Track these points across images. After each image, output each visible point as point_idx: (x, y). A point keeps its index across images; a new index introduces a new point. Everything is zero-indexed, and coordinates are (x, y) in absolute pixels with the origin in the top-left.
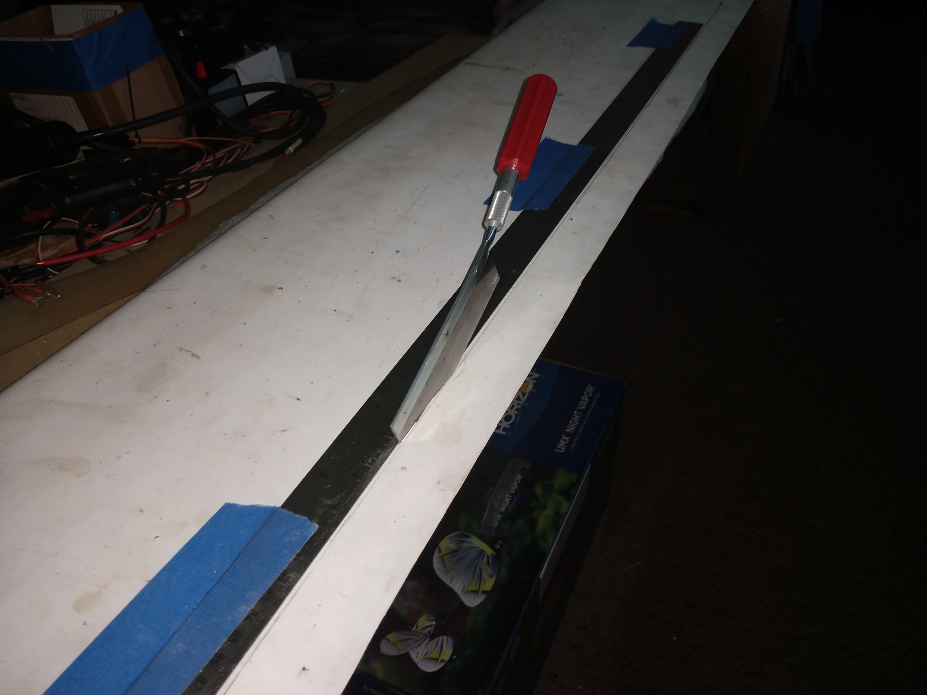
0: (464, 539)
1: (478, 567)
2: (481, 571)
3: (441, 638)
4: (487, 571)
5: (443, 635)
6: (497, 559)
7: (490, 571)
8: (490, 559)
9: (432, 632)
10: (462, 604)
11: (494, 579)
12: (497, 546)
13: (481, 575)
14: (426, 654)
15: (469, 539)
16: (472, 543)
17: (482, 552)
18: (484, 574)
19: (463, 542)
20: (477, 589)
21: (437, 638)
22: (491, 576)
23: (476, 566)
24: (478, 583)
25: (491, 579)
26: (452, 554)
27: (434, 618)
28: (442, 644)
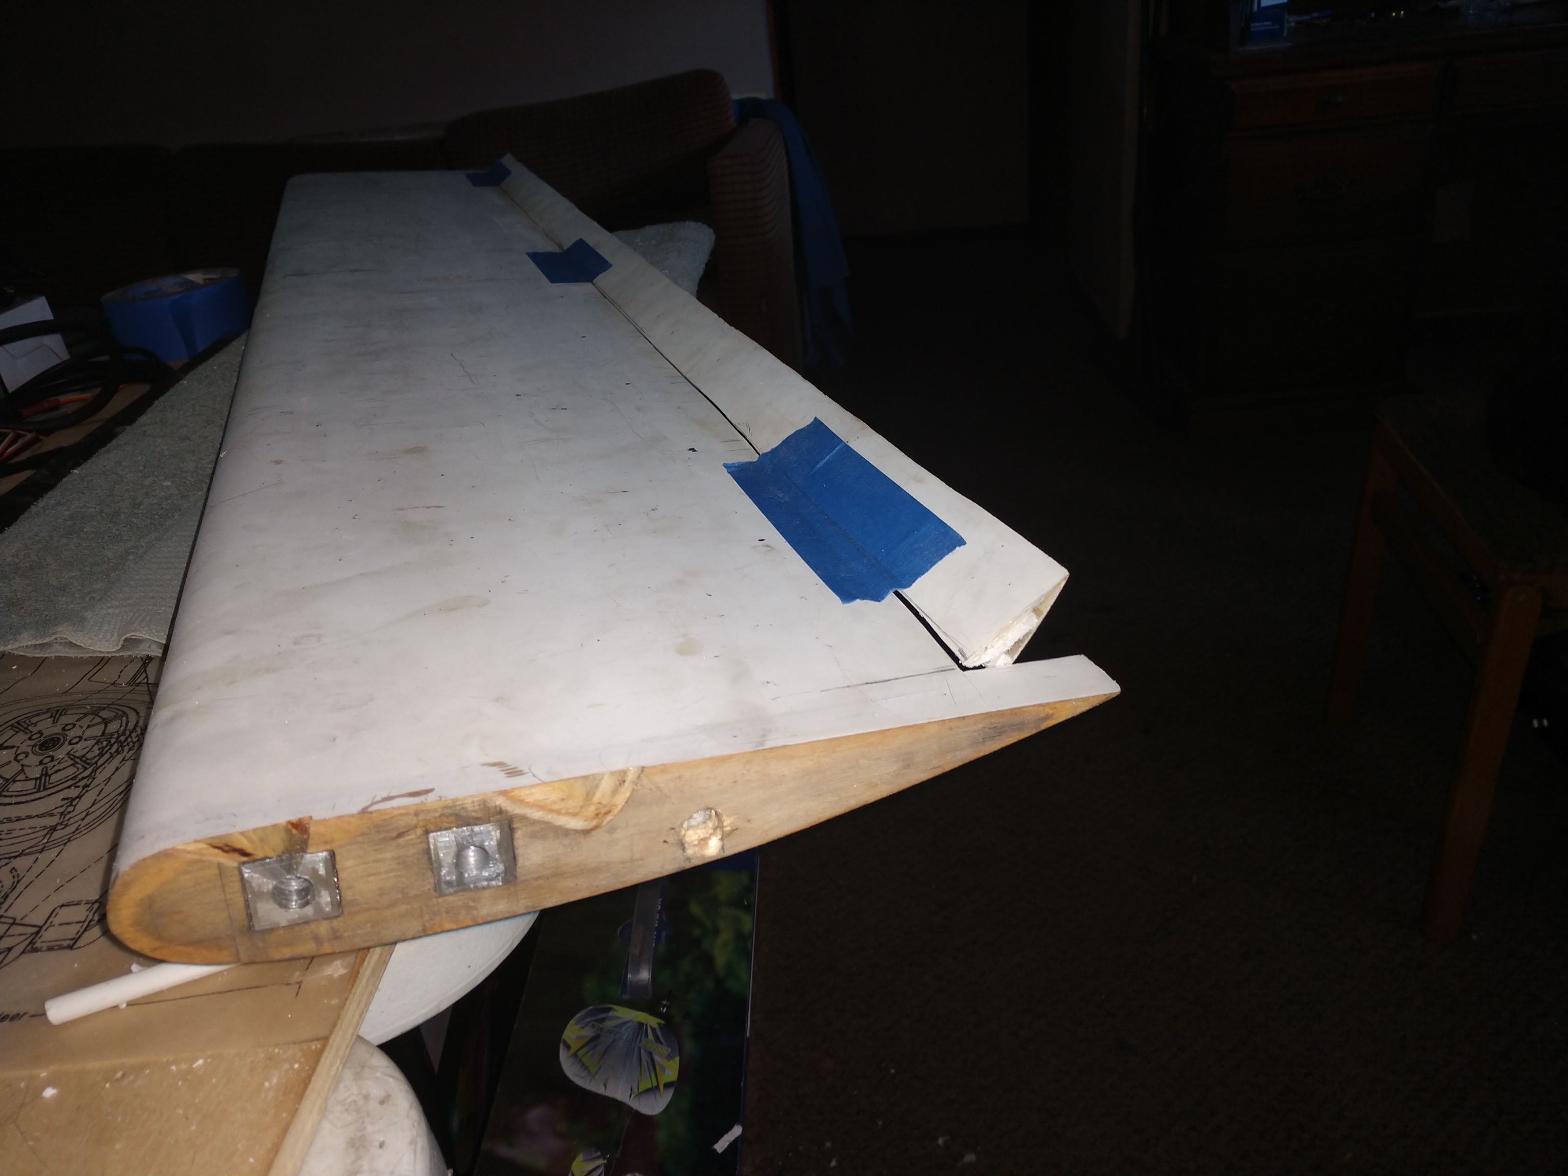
0: (604, 1015)
1: (642, 1051)
2: (650, 1054)
4: (661, 1053)
6: (669, 1028)
7: (665, 1050)
8: (659, 1033)
10: (638, 1116)
11: (677, 1059)
12: (661, 1009)
13: (653, 1061)
15: (611, 1014)
16: (618, 1018)
17: (641, 1025)
18: (656, 1058)
19: (602, 1020)
20: (655, 1084)
22: (669, 1057)
23: (640, 1049)
24: (653, 1074)
25: (671, 1061)
26: (590, 1046)
27: (599, 1154)
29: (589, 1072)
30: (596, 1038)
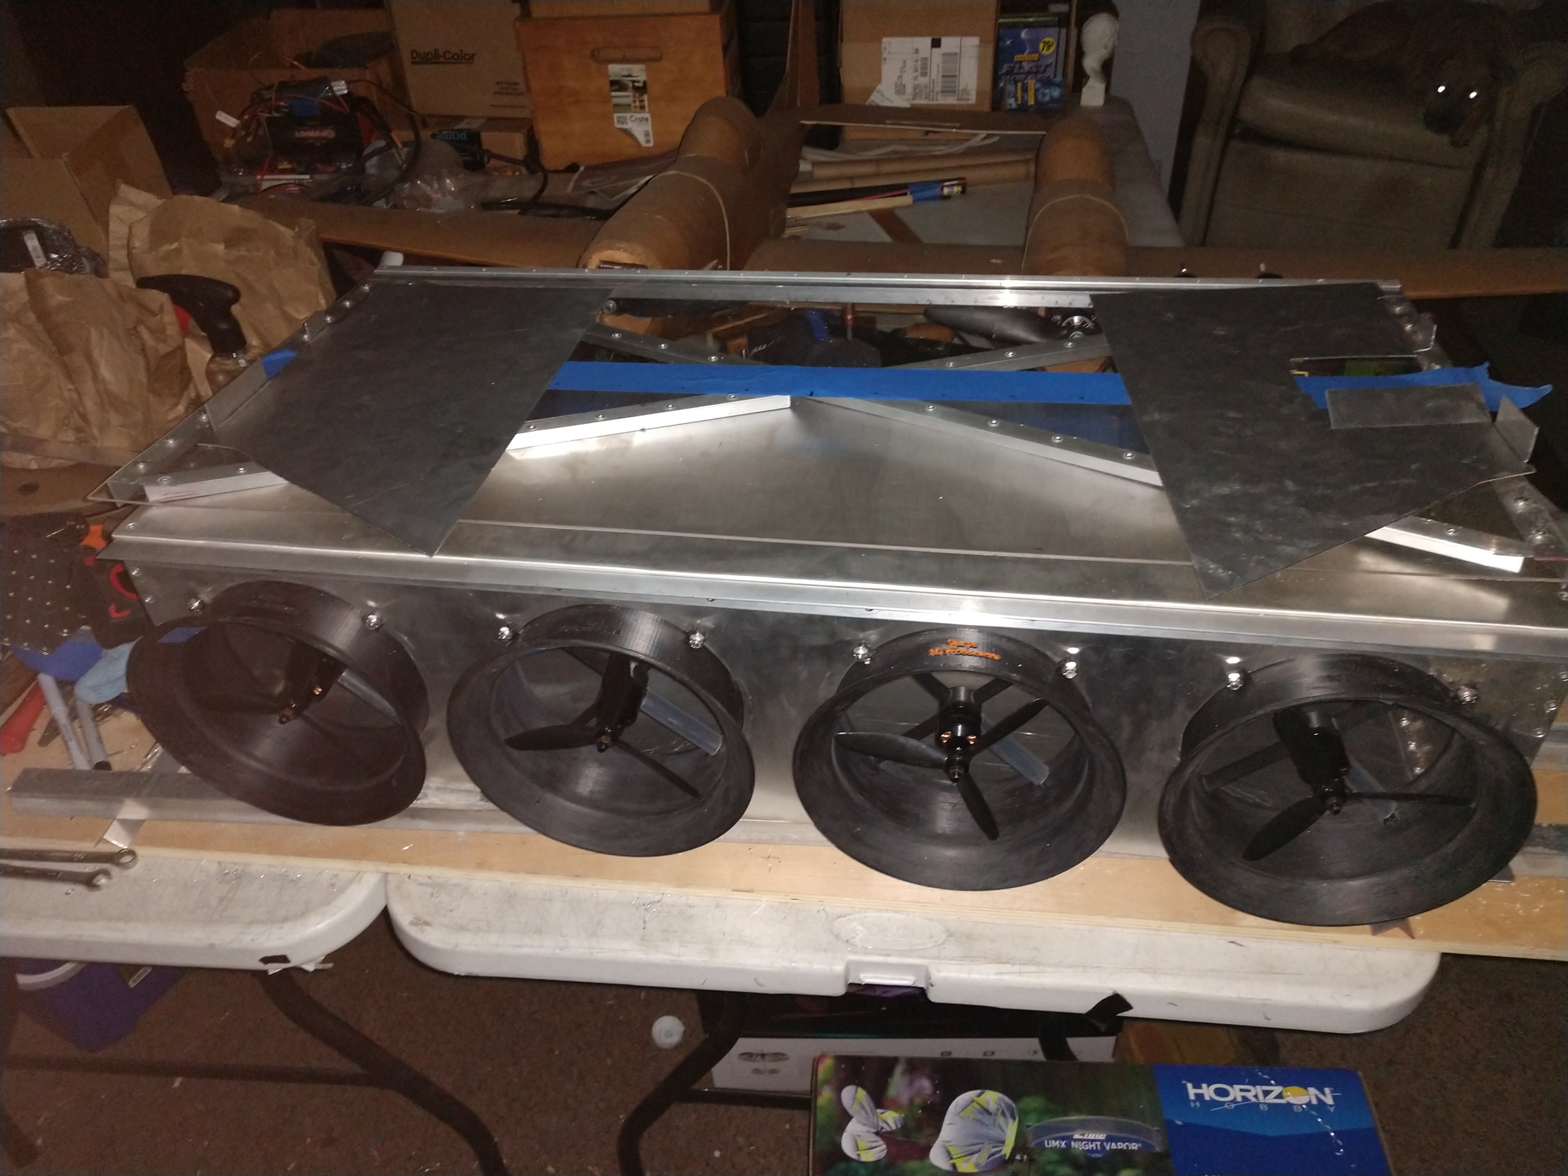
0: (1008, 1115)
1: (980, 1145)
2: (978, 1151)
3: (882, 1142)
4: (980, 1158)
5: (885, 1144)
7: (983, 1161)
8: (997, 1156)
9: (884, 1130)
10: (927, 1149)
12: (1018, 1156)
13: (972, 1154)
14: (859, 1136)
15: (1010, 1121)
16: (1007, 1126)
17: (1002, 1142)
19: (1003, 1113)
20: (955, 1157)
21: (879, 1139)
22: (977, 1165)
23: (982, 1143)
24: (961, 1155)
26: (982, 1110)
27: (899, 1126)
28: (876, 1147)
29: (961, 1112)
30: (987, 1112)
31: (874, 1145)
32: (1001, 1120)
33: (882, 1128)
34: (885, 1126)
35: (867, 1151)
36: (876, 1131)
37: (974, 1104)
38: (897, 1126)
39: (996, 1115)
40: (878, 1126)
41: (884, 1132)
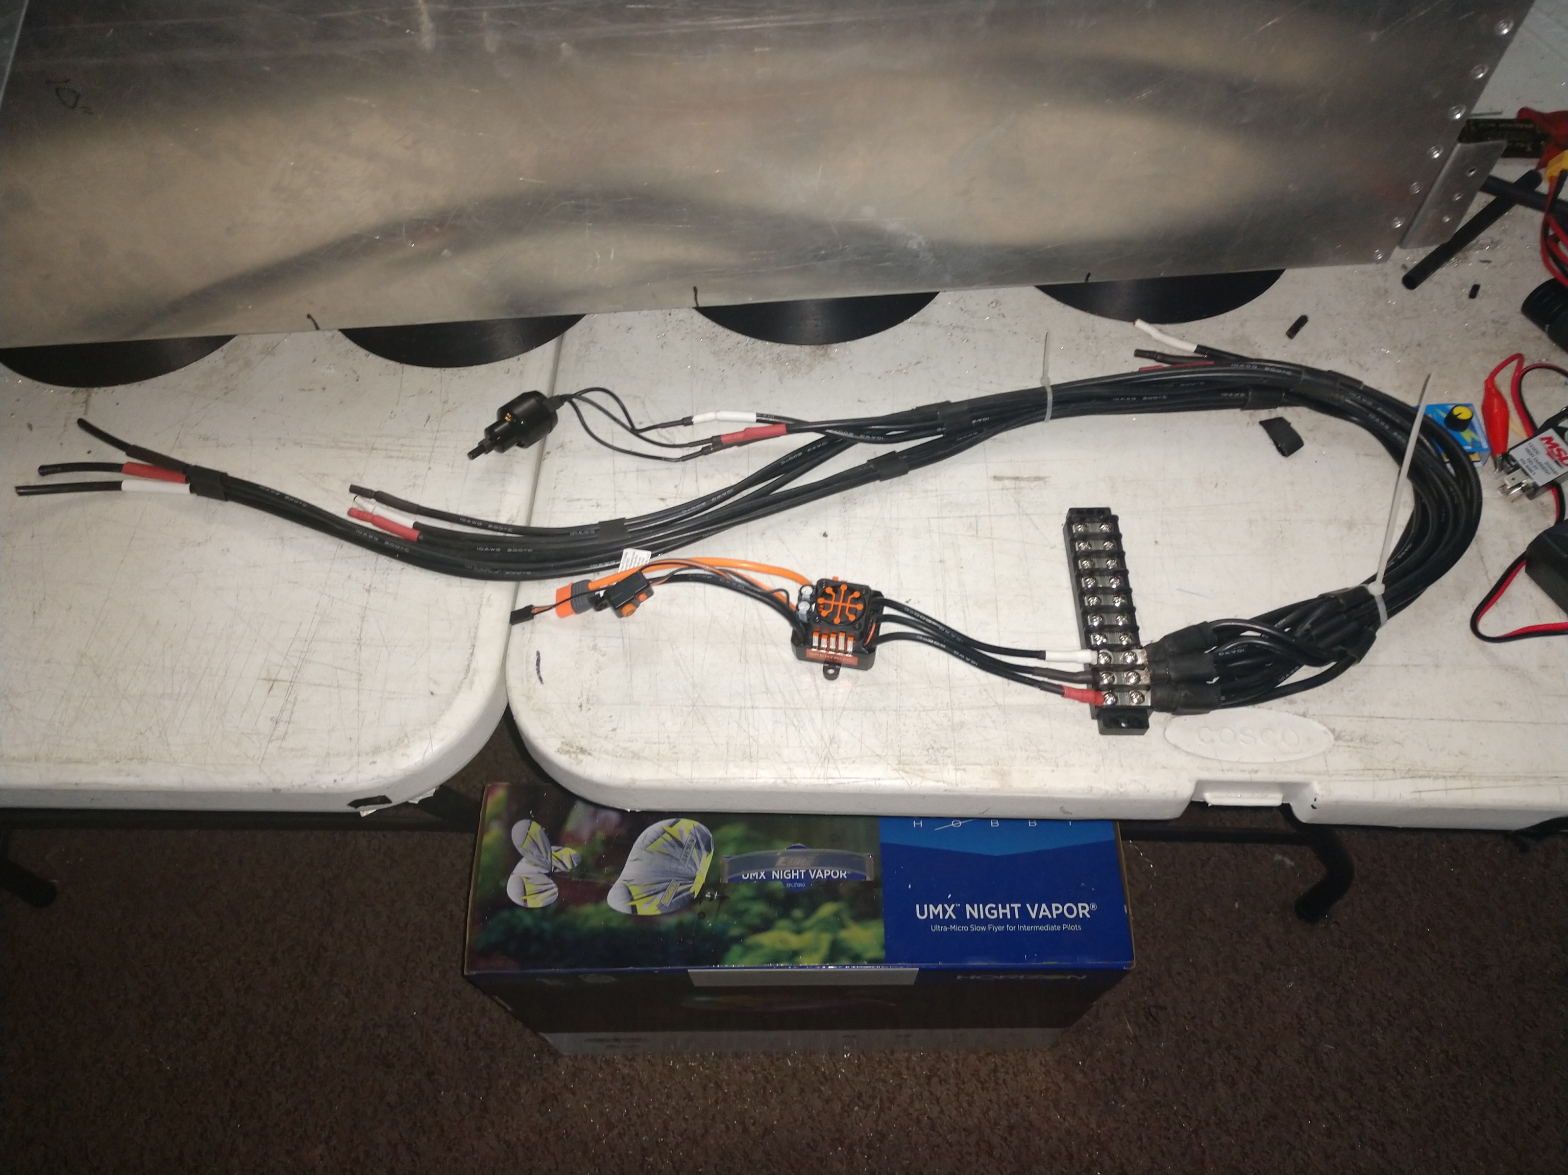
0: (703, 847)
1: (667, 883)
2: (665, 890)
3: (554, 885)
5: (558, 886)
7: (668, 901)
8: (685, 894)
9: (557, 871)
10: (607, 888)
11: (659, 912)
12: (709, 892)
13: (657, 893)
14: (527, 878)
15: (704, 853)
18: (660, 896)
19: (698, 846)
20: (635, 898)
21: (551, 881)
22: (660, 906)
23: (669, 881)
24: (645, 895)
25: (656, 908)
26: (674, 842)
27: (576, 865)
28: (546, 890)
29: (648, 846)
30: (681, 845)
31: (544, 888)
32: (694, 852)
33: (555, 868)
34: (559, 865)
35: (534, 896)
36: (547, 872)
37: (666, 836)
38: (573, 865)
39: (689, 847)
40: (552, 865)
41: (558, 873)
